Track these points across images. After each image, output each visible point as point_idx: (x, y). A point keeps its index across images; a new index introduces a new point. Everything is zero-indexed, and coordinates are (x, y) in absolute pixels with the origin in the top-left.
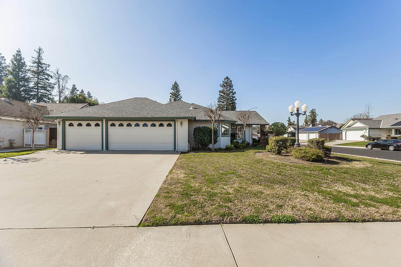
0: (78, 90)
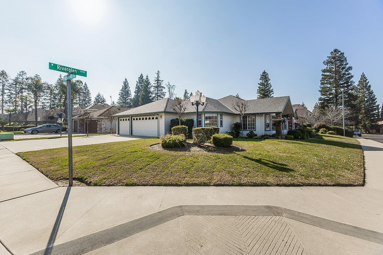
0: (188, 94)
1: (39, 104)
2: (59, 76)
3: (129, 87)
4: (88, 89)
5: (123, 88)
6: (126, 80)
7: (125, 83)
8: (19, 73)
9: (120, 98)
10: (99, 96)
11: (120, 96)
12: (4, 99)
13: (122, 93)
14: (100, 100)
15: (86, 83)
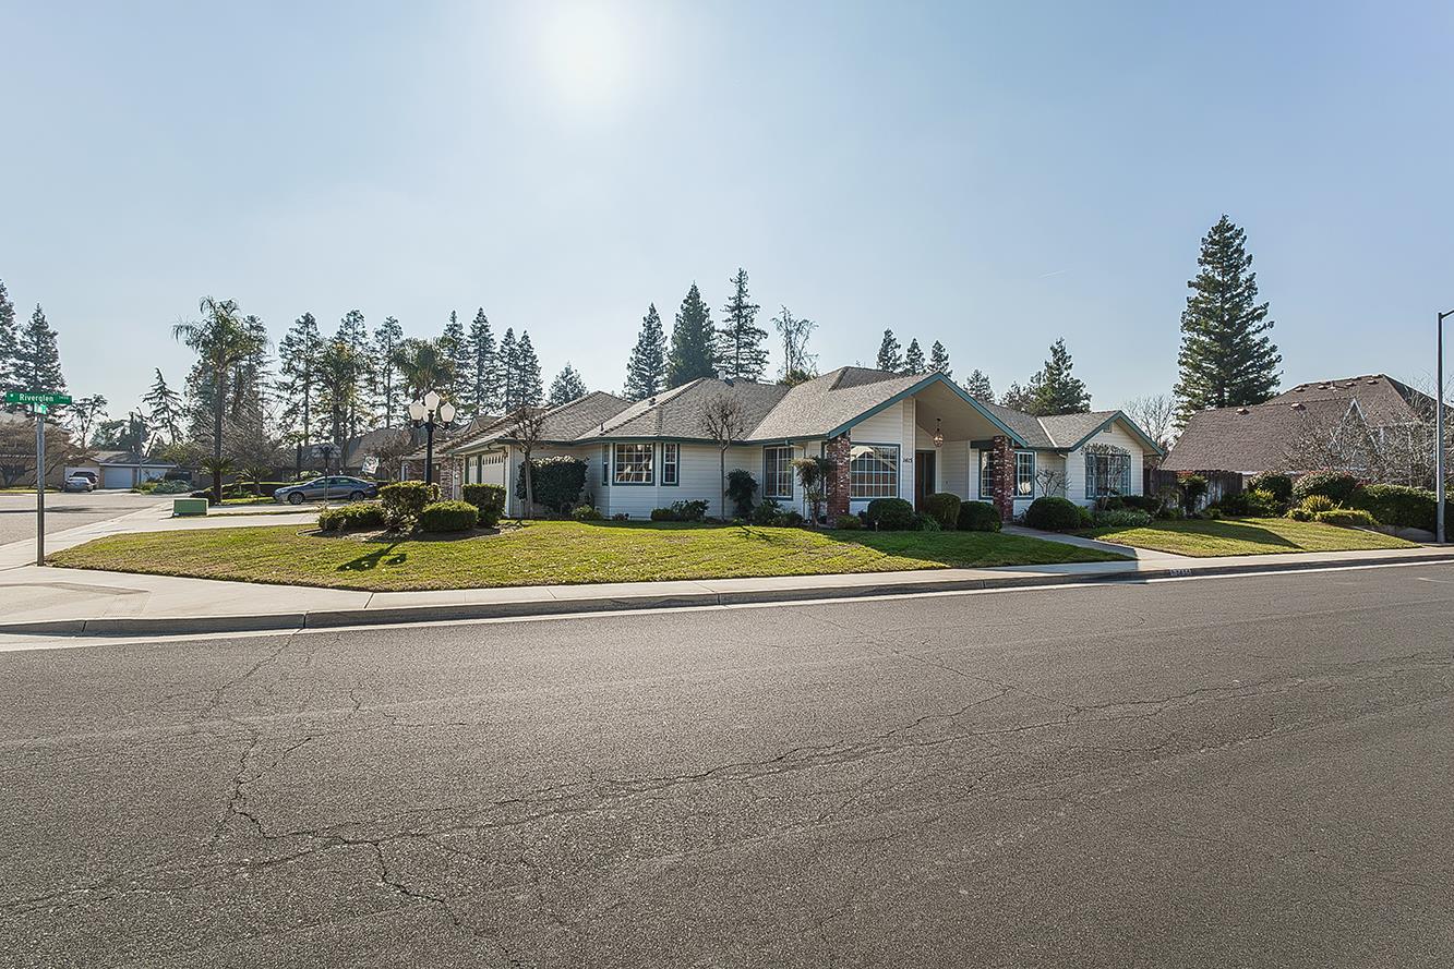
1: (398, 413)
2: (450, 315)
3: (664, 335)
4: (534, 354)
5: (641, 343)
6: (653, 310)
7: (650, 323)
8: (345, 319)
9: (630, 379)
10: (569, 377)
11: (629, 373)
12: (310, 400)
13: (638, 361)
14: (569, 390)
15: (528, 334)
